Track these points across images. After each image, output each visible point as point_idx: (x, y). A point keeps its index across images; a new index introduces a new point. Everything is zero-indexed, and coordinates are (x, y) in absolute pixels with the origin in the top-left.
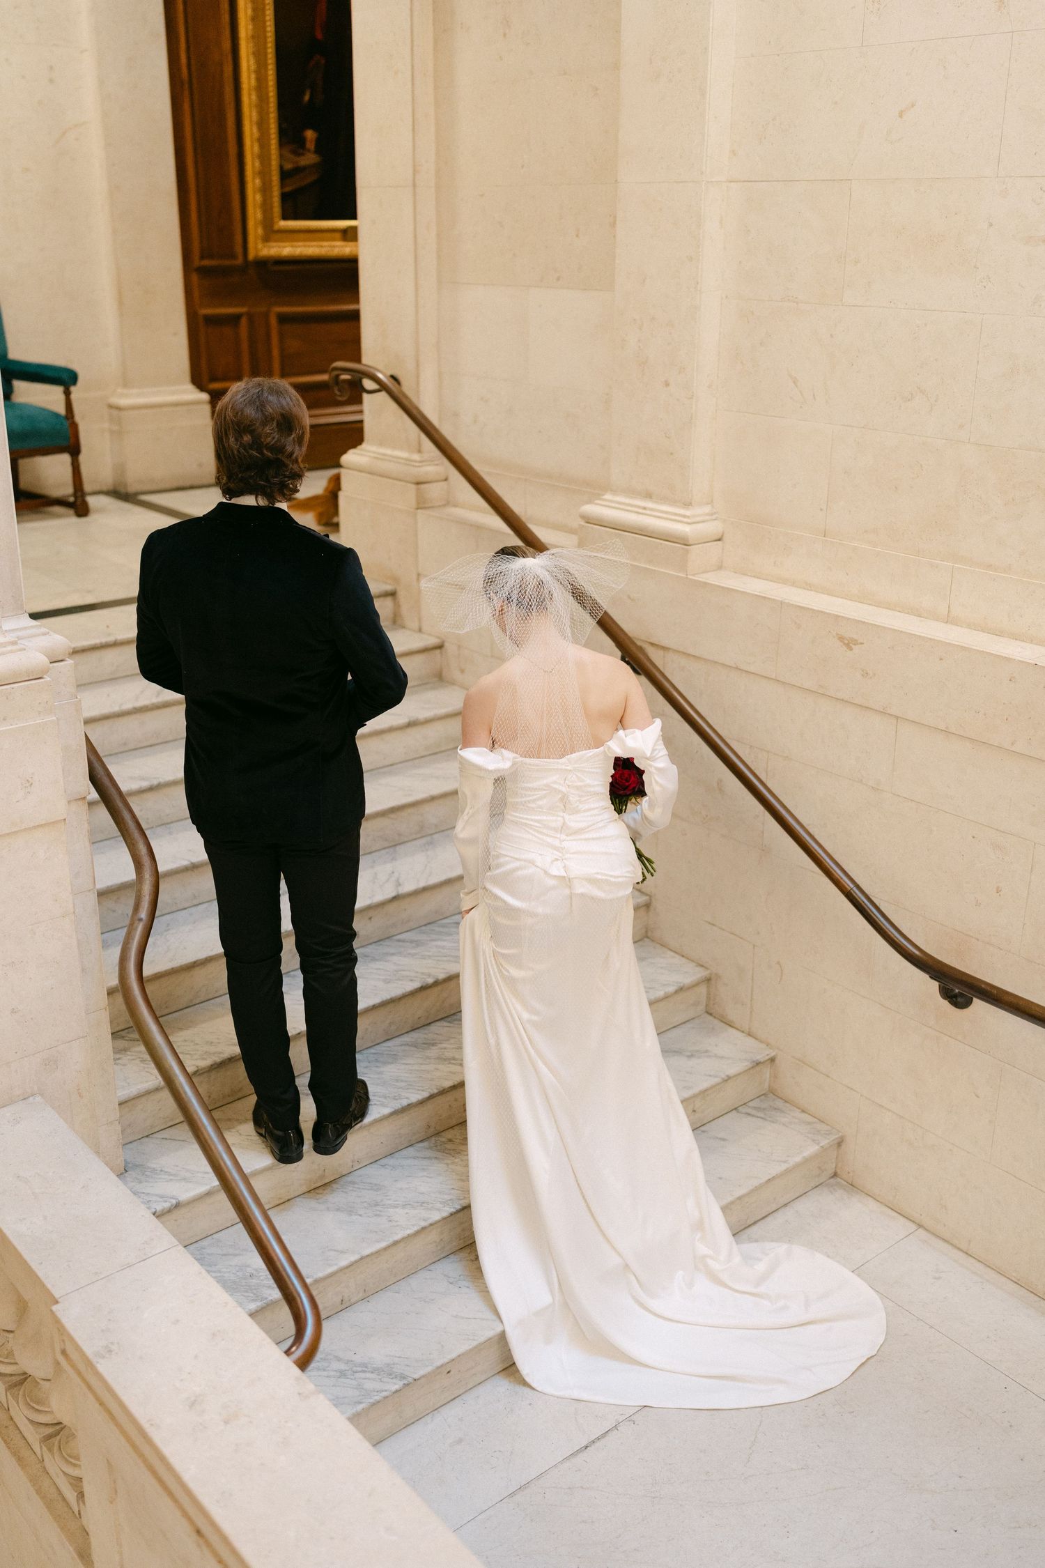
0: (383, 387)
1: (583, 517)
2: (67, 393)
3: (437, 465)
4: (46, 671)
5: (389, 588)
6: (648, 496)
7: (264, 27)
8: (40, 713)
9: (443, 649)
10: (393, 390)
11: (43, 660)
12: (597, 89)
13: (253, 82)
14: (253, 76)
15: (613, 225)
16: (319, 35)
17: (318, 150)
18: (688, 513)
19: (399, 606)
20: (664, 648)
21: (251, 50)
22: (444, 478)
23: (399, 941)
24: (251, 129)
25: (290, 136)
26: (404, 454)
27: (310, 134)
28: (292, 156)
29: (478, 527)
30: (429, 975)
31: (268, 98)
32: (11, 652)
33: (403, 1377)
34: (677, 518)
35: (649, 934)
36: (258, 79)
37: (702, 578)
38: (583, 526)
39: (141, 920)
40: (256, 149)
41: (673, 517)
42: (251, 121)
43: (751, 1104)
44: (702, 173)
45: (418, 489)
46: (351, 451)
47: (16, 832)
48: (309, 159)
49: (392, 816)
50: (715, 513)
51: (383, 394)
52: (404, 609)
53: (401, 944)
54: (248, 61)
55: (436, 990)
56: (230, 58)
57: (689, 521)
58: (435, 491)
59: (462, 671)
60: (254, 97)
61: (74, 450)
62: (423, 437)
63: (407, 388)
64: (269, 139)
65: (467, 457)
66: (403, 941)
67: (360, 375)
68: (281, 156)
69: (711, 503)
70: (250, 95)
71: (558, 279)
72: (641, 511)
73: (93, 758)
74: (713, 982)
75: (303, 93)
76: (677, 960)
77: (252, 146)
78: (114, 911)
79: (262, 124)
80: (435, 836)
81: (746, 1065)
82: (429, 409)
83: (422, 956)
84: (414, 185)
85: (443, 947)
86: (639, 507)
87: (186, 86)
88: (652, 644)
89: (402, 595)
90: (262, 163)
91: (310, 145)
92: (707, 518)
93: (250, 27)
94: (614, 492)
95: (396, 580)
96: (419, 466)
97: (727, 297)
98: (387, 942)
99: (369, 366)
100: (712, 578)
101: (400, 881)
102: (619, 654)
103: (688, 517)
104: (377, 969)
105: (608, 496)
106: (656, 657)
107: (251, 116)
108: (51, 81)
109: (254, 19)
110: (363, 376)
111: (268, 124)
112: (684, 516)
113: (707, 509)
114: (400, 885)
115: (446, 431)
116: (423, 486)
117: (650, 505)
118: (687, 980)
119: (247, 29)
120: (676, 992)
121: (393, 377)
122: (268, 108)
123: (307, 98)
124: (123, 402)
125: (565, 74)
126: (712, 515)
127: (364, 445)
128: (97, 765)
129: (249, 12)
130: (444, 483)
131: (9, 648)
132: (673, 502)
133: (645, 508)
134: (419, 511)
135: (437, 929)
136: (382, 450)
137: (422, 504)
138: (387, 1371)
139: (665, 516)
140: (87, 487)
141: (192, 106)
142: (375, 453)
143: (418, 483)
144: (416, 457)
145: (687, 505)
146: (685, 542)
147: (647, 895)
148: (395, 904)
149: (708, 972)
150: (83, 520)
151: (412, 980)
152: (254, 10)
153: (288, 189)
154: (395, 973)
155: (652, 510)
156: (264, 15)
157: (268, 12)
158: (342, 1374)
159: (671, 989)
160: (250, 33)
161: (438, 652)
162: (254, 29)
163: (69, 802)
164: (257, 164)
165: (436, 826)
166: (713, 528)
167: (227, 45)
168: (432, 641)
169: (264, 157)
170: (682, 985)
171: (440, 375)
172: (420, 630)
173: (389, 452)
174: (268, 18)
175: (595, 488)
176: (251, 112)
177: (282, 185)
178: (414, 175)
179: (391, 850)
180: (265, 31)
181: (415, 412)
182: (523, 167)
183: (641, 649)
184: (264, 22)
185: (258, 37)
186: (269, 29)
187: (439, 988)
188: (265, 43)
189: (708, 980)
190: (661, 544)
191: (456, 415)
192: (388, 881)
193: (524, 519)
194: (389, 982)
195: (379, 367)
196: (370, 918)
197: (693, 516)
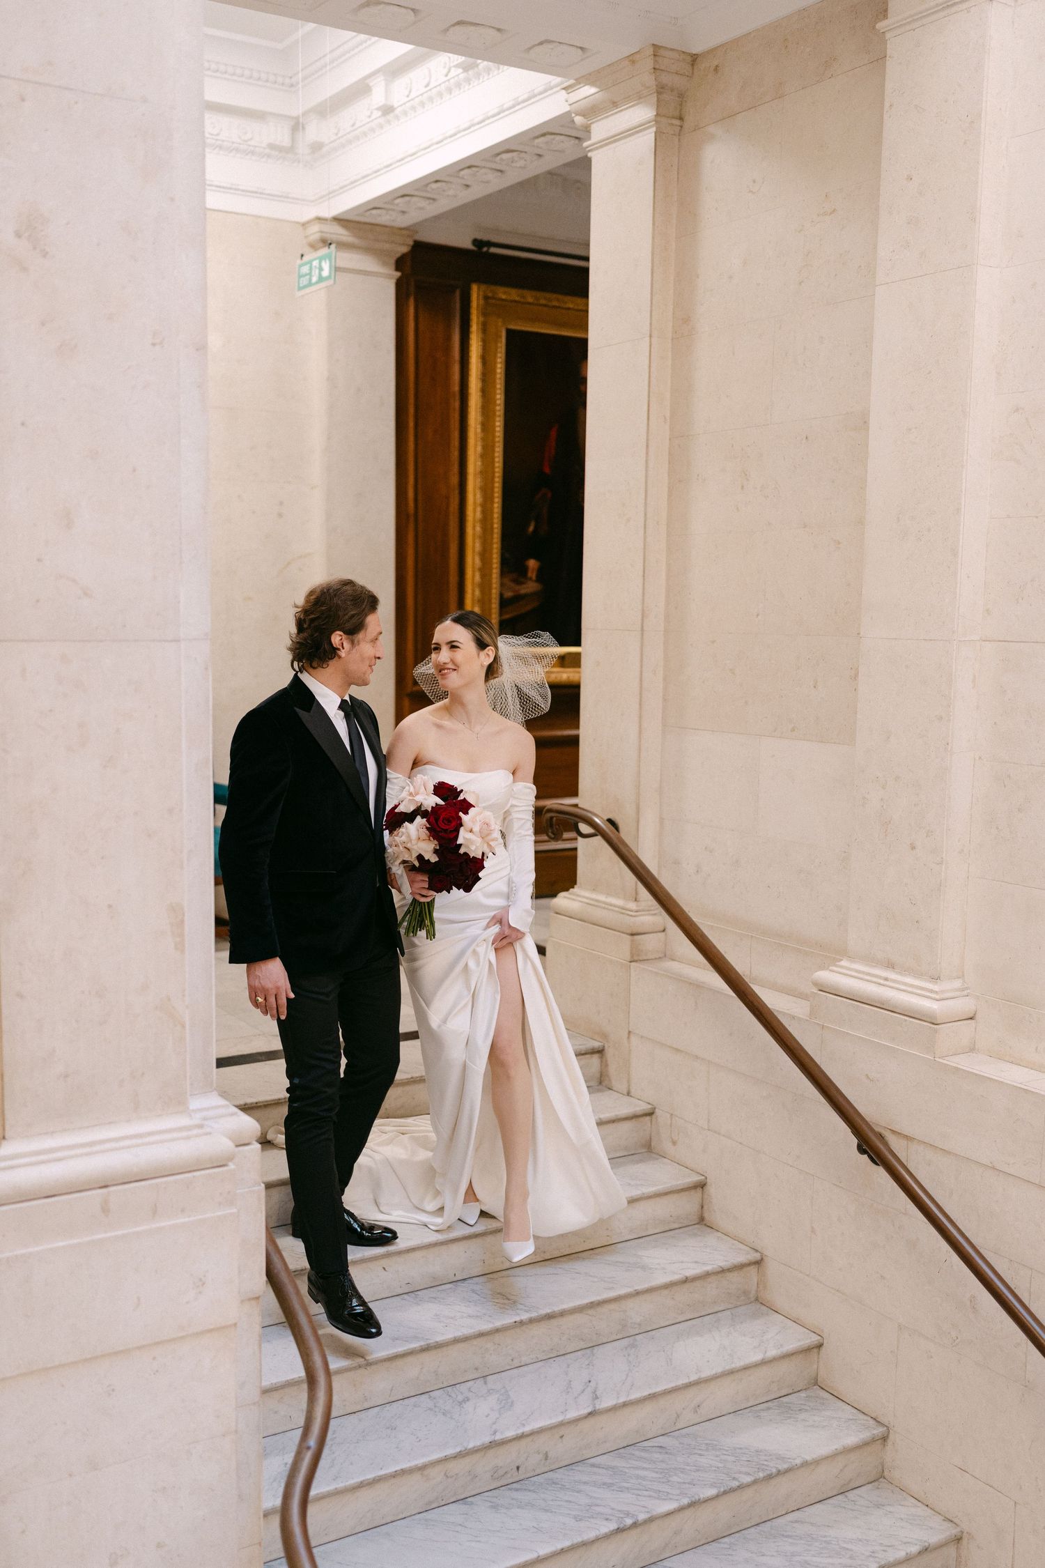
0: (598, 831)
1: (815, 984)
3: (655, 914)
4: (231, 1158)
5: (596, 1044)
6: (891, 966)
7: (493, 462)
8: (220, 1204)
9: (654, 1116)
10: (610, 834)
11: (226, 1145)
12: (839, 543)
13: (479, 515)
14: (479, 509)
15: (856, 677)
16: (547, 470)
17: (540, 578)
18: (936, 988)
19: (607, 1065)
20: (907, 1137)
21: (478, 484)
22: (662, 929)
23: (593, 1465)
24: (473, 559)
25: (512, 565)
26: (620, 902)
27: (532, 564)
28: (512, 585)
29: (698, 986)
30: (628, 1514)
31: (492, 528)
32: (197, 1136)
34: (923, 992)
35: (886, 1473)
36: (484, 512)
37: (954, 1062)
38: (816, 993)
39: (309, 1448)
40: (478, 578)
41: (919, 992)
42: (474, 551)
44: (954, 632)
45: (632, 941)
46: (562, 894)
47: (182, 1338)
48: (531, 587)
49: (591, 1312)
50: (967, 988)
51: (599, 838)
52: (612, 1069)
53: (595, 1469)
54: (475, 495)
55: (634, 1532)
56: (457, 492)
57: (937, 997)
58: (651, 943)
59: (674, 1143)
60: (478, 529)
62: (640, 886)
63: (626, 834)
64: (491, 569)
65: (686, 909)
66: (598, 1466)
67: (576, 819)
68: (502, 585)
69: (961, 976)
70: (474, 527)
71: (793, 730)
72: (882, 982)
73: (271, 1249)
74: (964, 1541)
75: (528, 525)
76: (921, 1510)
77: (473, 576)
78: (276, 1412)
79: (485, 555)
80: (638, 1337)
82: (648, 857)
83: (620, 1487)
84: (642, 630)
85: (644, 1478)
86: (880, 977)
87: (412, 519)
88: (893, 1132)
89: (610, 1053)
90: (482, 592)
91: (532, 574)
92: (958, 993)
93: (479, 463)
94: (851, 958)
95: (605, 1036)
96: (635, 916)
97: (980, 758)
98: (580, 1467)
99: (583, 809)
100: (963, 1062)
101: (598, 1393)
102: (855, 1141)
103: (936, 992)
104: (567, 1501)
105: (845, 963)
106: (896, 1145)
107: (474, 547)
108: (280, 515)
109: (483, 456)
110: (579, 820)
111: (491, 554)
112: (932, 991)
113: (957, 984)
114: (597, 1398)
115: (666, 880)
116: (636, 937)
117: (893, 976)
118: (934, 1539)
119: (475, 465)
120: (920, 1553)
121: (610, 821)
122: (492, 538)
123: (531, 528)
125: (805, 527)
126: (963, 990)
127: (576, 890)
128: (275, 1259)
129: (479, 449)
130: (663, 934)
131: (195, 1132)
132: (918, 974)
133: (886, 979)
134: (632, 964)
135: (637, 1453)
136: (594, 896)
137: (636, 957)
139: (910, 989)
141: (416, 536)
142: (587, 898)
143: (632, 935)
144: (632, 905)
145: (936, 979)
146: (933, 1021)
147: (883, 1425)
148: (592, 1421)
149: (959, 1529)
151: (607, 1519)
152: (484, 447)
153: (507, 616)
154: (588, 1507)
155: (894, 981)
156: (493, 451)
157: (497, 449)
159: (914, 1549)
160: (478, 469)
161: (648, 1118)
162: (483, 464)
163: (242, 1301)
164: (477, 593)
165: (640, 1325)
166: (963, 1005)
167: (455, 480)
168: (642, 1107)
169: (485, 586)
170: (927, 1544)
171: (662, 820)
172: (628, 1094)
173: (602, 898)
174: (496, 454)
175: (833, 953)
176: (474, 543)
177: (501, 614)
178: (643, 620)
179: (588, 1351)
180: (493, 467)
181: (633, 861)
182: (758, 615)
183: (881, 1137)
184: (493, 458)
185: (486, 473)
186: (497, 465)
187: (639, 1530)
188: (493, 477)
189: (958, 1539)
190: (906, 1020)
191: (677, 862)
192: (583, 1391)
193: (747, 980)
194: (580, 1520)
195: (595, 811)
196: (562, 1437)
197: (943, 992)
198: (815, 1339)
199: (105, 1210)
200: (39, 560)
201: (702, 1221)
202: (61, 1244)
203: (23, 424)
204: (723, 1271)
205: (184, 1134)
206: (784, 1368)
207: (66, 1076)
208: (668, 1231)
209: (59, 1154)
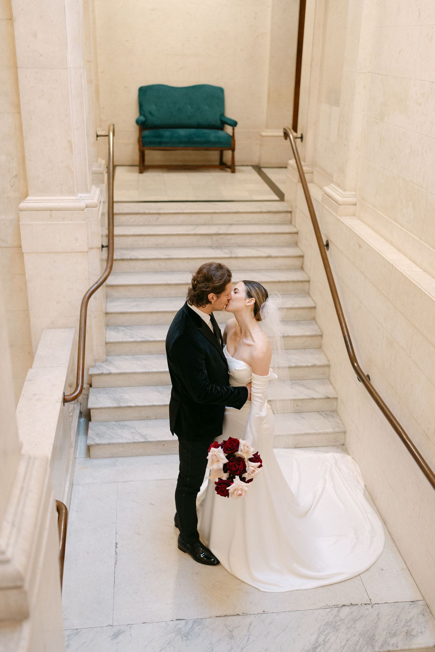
1: (324, 191)
2: (233, 129)
4: (85, 209)
5: (289, 209)
6: (339, 186)
8: (81, 220)
18: (343, 193)
22: (311, 172)
33: (146, 439)
34: (341, 195)
37: (341, 218)
38: (323, 194)
43: (325, 412)
44: (357, 69)
47: (72, 252)
50: (356, 195)
52: (293, 218)
58: (307, 177)
61: (233, 150)
69: (355, 191)
74: (329, 367)
81: (323, 396)
84: (311, 65)
88: (330, 240)
89: (292, 212)
92: (352, 196)
94: (333, 183)
95: (293, 207)
97: (365, 115)
103: (343, 195)
105: (332, 185)
113: (353, 193)
117: (338, 189)
118: (319, 363)
120: (312, 366)
121: (302, 134)
124: (263, 134)
126: (354, 195)
130: (312, 174)
133: (336, 190)
138: (144, 436)
139: (339, 193)
140: (236, 163)
145: (345, 190)
146: (340, 204)
149: (329, 363)
150: (233, 174)
158: (133, 433)
161: (297, 234)
166: (353, 200)
189: (328, 365)
190: (335, 203)
197: (345, 195)
198: (313, 305)
199: (51, 216)
200: (28, 46)
201: (302, 268)
202: (40, 223)
203: (22, 10)
204: (294, 282)
205: (73, 201)
206: (301, 312)
207: (43, 182)
208: (289, 269)
209: (41, 201)
